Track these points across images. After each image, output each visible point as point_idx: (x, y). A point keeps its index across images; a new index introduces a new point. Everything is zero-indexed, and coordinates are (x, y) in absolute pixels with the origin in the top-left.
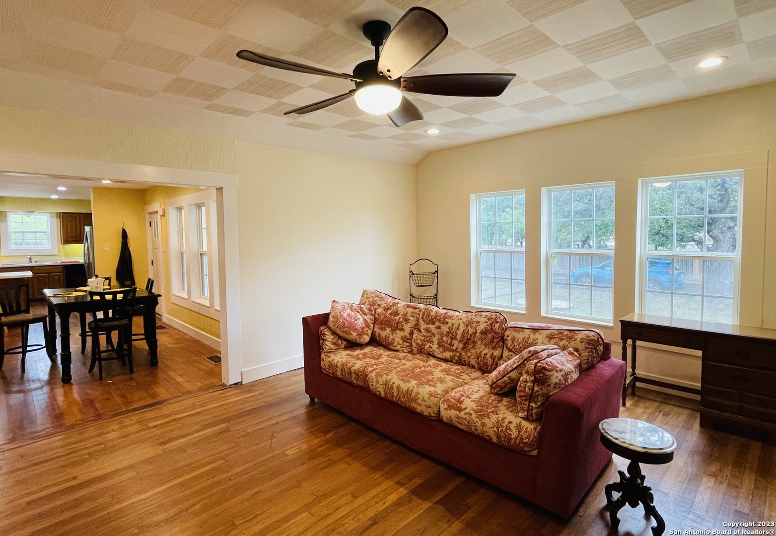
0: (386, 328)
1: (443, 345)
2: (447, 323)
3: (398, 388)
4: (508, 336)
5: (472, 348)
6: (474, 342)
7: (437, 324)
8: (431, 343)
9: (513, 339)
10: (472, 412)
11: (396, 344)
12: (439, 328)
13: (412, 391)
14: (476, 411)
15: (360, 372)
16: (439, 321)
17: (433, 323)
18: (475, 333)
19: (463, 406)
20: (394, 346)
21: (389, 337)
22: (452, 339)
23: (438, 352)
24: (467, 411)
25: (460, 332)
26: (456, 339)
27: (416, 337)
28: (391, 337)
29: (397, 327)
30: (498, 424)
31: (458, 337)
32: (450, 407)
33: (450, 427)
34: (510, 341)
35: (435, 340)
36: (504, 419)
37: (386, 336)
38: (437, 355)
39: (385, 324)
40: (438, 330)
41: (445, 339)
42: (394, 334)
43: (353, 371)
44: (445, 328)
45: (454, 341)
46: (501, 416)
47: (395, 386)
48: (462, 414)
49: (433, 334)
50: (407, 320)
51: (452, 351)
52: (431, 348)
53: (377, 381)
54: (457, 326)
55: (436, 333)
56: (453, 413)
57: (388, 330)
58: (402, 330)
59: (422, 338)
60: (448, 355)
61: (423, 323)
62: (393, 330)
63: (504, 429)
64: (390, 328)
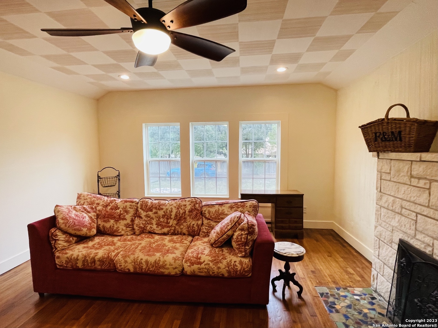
0: (110, 220)
1: (161, 225)
2: (162, 209)
3: (147, 262)
4: (205, 211)
5: (183, 222)
6: (185, 218)
7: (154, 211)
8: (151, 224)
9: (209, 212)
10: (209, 262)
11: (120, 230)
12: (156, 213)
13: (159, 260)
14: (212, 261)
15: (104, 258)
16: (156, 208)
17: (151, 211)
18: (185, 212)
19: (202, 261)
20: (119, 233)
21: (113, 226)
22: (168, 219)
23: (158, 230)
24: (205, 263)
25: (173, 214)
26: (171, 219)
27: (139, 222)
28: (116, 226)
29: (119, 218)
30: (228, 265)
31: (173, 217)
32: (192, 264)
33: (194, 276)
34: (207, 214)
35: (154, 222)
36: (231, 261)
37: (110, 227)
38: (157, 232)
39: (108, 217)
40: (156, 215)
41: (162, 220)
42: (118, 224)
43: (96, 260)
44: (161, 213)
45: (169, 220)
46: (228, 260)
47: (143, 261)
48: (203, 266)
49: (153, 218)
50: (127, 212)
51: (169, 227)
52: (152, 228)
53: (126, 262)
54: (170, 210)
55: (154, 217)
56: (196, 267)
57: (112, 221)
58: (124, 219)
59: (144, 222)
60: (166, 230)
61: (142, 212)
62: (117, 220)
63: (232, 267)
64: (113, 219)
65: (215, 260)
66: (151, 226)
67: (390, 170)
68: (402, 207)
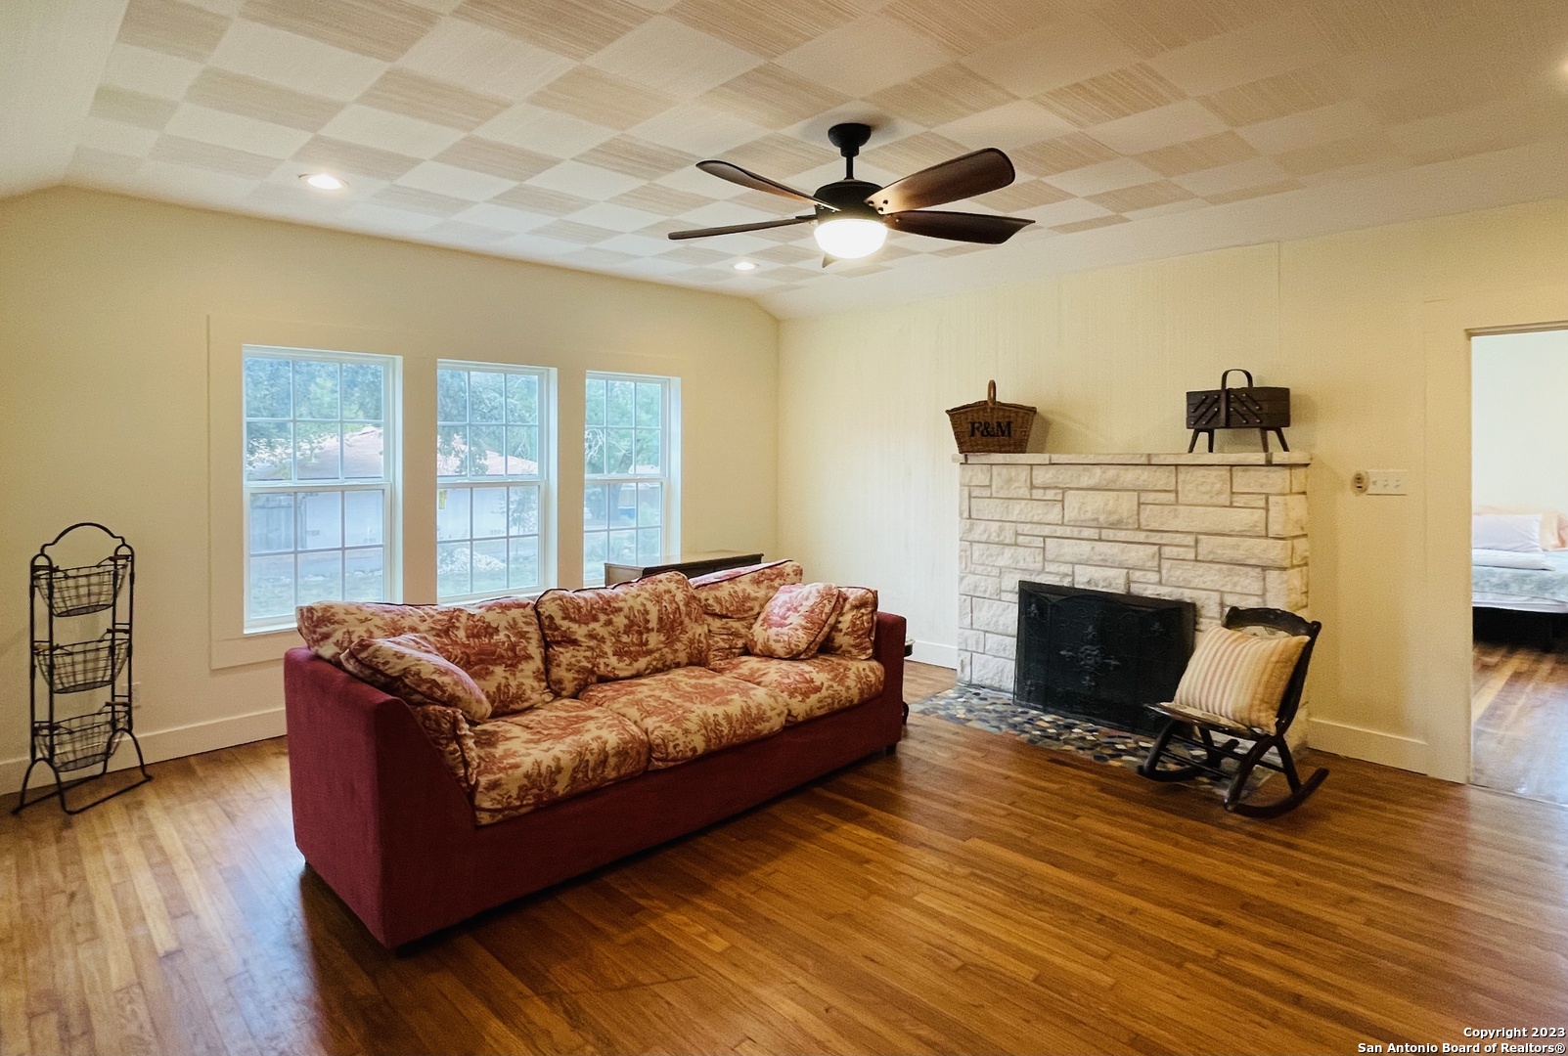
25: (653, 617)
29: (514, 659)
34: (714, 604)
47: (720, 718)
48: (824, 693)
49: (602, 640)
51: (649, 652)
52: (608, 665)
54: (642, 609)
55: (606, 636)
65: (836, 676)
66: (606, 660)
67: (991, 480)
68: (1017, 534)
